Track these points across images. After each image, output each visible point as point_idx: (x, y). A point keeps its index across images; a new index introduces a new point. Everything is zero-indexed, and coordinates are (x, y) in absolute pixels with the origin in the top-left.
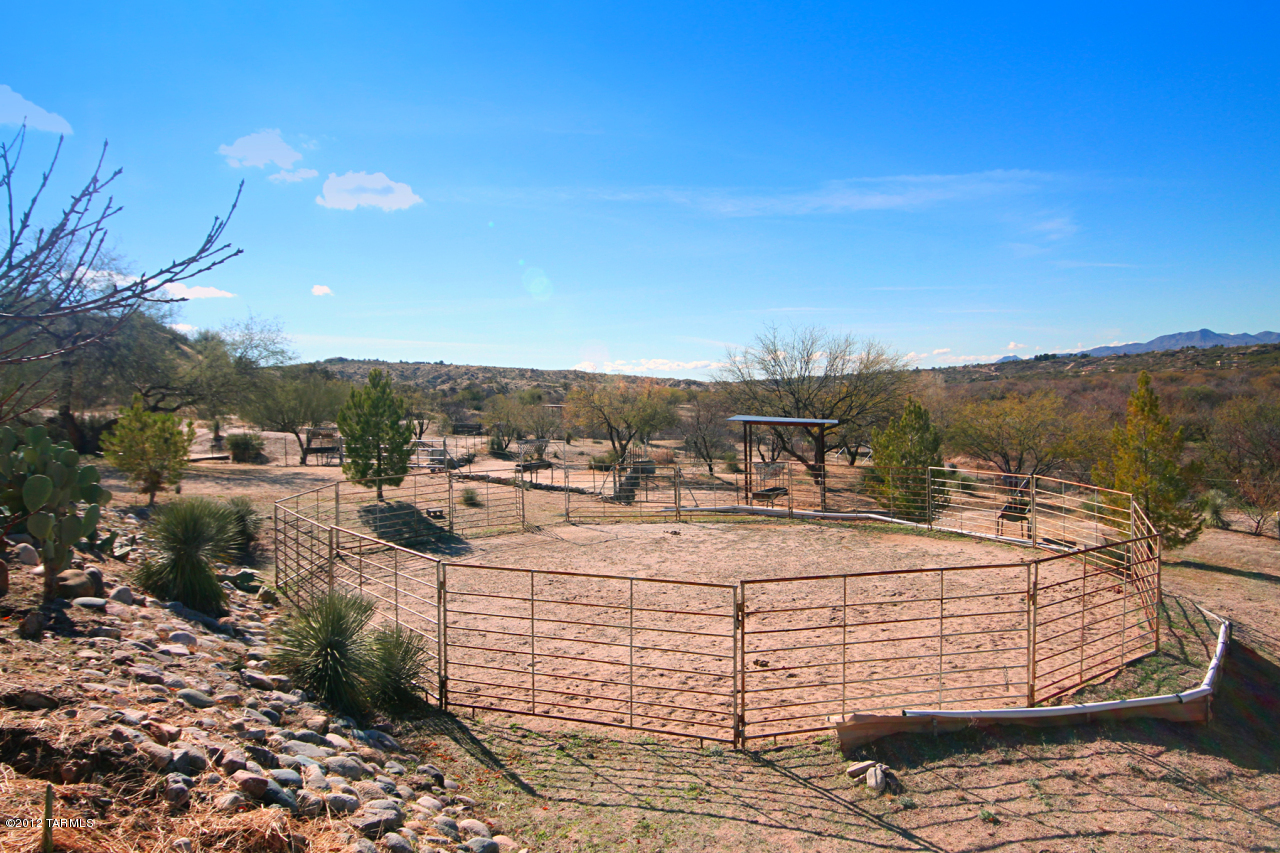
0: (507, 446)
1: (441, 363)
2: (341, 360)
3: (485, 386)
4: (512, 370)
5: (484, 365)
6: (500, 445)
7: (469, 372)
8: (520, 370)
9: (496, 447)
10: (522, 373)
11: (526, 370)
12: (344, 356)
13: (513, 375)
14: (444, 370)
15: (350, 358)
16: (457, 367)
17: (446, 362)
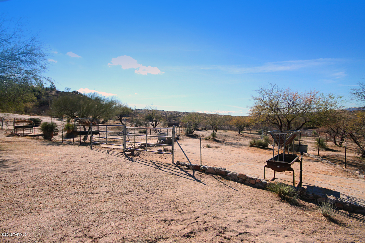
0: (193, 132)
1: (163, 110)
2: (139, 109)
3: (175, 115)
4: (182, 112)
5: (174, 111)
6: (190, 131)
7: (170, 112)
8: (184, 112)
9: (189, 132)
10: (184, 113)
11: (185, 112)
12: (140, 109)
13: (182, 113)
14: (164, 112)
15: (141, 109)
16: (167, 111)
17: (165, 110)
